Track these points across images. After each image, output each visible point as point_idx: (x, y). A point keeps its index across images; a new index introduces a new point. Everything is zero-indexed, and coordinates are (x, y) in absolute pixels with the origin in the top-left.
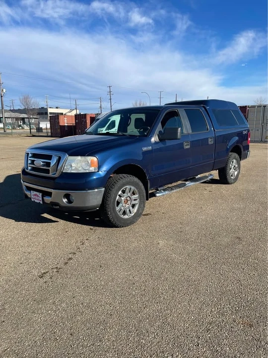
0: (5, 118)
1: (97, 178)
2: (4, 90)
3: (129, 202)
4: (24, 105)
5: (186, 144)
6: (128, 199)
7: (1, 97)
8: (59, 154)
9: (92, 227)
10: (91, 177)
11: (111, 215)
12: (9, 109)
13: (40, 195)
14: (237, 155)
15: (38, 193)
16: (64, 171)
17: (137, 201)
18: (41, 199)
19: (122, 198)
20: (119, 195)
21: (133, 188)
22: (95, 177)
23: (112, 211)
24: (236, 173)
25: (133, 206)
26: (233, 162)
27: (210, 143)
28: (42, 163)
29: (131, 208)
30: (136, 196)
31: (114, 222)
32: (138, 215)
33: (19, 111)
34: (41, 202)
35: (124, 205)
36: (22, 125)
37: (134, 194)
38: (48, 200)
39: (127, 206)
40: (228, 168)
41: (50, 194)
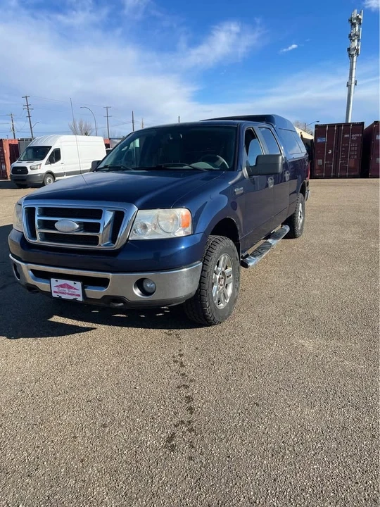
1: (186, 249)
3: (222, 282)
5: (270, 182)
6: (221, 275)
8: (119, 207)
10: (178, 246)
13: (79, 285)
14: (302, 196)
15: (71, 283)
16: (130, 239)
18: (80, 292)
19: (217, 276)
20: (215, 272)
21: (227, 257)
22: (183, 247)
24: (301, 222)
28: (78, 226)
29: (225, 290)
30: (230, 270)
34: (80, 299)
38: (95, 293)
39: (221, 288)
40: (297, 215)
41: (104, 283)
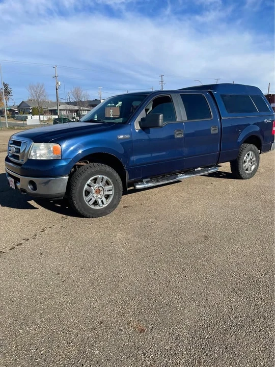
0: (60, 110)
2: (59, 83)
3: (102, 193)
4: (75, 98)
5: (177, 133)
6: (101, 189)
7: (57, 89)
8: (27, 140)
9: (64, 216)
11: (77, 205)
12: (64, 101)
13: (13, 181)
14: (254, 147)
15: (12, 179)
16: (29, 158)
17: (112, 192)
18: (14, 185)
19: (92, 188)
20: (88, 185)
21: (105, 178)
23: (78, 201)
24: (253, 167)
25: (107, 197)
26: (248, 155)
27: (212, 132)
28: (15, 150)
29: (104, 199)
30: (110, 187)
31: (81, 212)
32: (112, 207)
33: (75, 104)
34: (15, 188)
35: (95, 195)
36: (76, 117)
37: (108, 185)
39: (99, 196)
40: (241, 162)
41: (19, 180)
